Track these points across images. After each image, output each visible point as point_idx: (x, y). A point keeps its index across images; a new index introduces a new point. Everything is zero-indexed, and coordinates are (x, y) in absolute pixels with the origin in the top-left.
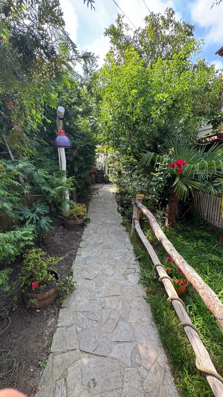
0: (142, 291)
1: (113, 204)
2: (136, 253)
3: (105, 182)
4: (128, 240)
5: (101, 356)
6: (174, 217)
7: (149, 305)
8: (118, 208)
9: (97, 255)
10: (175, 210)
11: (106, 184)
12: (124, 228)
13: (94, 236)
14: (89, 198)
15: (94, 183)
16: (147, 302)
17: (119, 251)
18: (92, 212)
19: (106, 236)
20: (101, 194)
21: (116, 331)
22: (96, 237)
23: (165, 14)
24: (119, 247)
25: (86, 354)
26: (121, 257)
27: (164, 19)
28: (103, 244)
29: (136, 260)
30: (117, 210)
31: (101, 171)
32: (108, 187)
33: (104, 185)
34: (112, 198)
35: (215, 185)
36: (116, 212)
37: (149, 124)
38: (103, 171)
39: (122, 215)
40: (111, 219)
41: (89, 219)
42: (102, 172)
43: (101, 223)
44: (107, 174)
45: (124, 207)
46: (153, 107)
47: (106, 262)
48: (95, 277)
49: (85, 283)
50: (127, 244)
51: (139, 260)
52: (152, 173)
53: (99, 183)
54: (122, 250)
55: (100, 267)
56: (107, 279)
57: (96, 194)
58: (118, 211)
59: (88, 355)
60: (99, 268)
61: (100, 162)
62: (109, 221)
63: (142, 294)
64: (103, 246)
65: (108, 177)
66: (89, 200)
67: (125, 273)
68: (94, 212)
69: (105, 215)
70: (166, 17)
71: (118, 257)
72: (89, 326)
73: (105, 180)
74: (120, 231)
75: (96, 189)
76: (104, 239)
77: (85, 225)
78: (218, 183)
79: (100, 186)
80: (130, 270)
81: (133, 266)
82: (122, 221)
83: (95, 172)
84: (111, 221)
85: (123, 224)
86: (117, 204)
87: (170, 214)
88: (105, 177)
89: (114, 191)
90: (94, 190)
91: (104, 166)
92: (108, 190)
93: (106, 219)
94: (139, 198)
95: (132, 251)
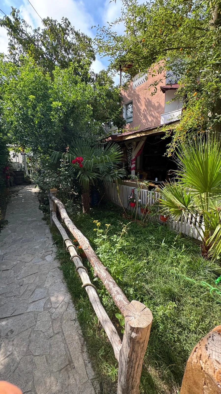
0: (57, 264)
1: (35, 203)
2: (54, 238)
3: (27, 182)
4: (48, 231)
5: (18, 315)
6: (88, 205)
7: (62, 271)
8: (40, 206)
9: (16, 249)
10: (88, 199)
11: (28, 184)
12: (45, 222)
13: (13, 235)
14: (7, 201)
15: (14, 185)
16: (61, 270)
17: (38, 241)
18: (11, 213)
19: (26, 232)
20: (21, 195)
21: (32, 296)
22: (14, 235)
23: (62, 22)
24: (39, 238)
25: (4, 319)
26: (41, 245)
27: (61, 27)
28: (23, 240)
29: (53, 244)
30: (38, 207)
31: (21, 171)
32: (30, 188)
33: (25, 186)
34: (33, 198)
35: (111, 174)
36: (38, 209)
37: (52, 127)
38: (22, 171)
39: (43, 212)
40: (32, 217)
41: (7, 221)
42: (22, 173)
43: (21, 222)
44: (28, 174)
45: (46, 204)
46: (52, 112)
47: (25, 253)
48: (14, 267)
49: (3, 274)
50: (47, 234)
51: (57, 243)
52: (58, 169)
53: (20, 184)
54: (42, 240)
55: (19, 258)
56: (26, 265)
57: (15, 196)
58: (40, 208)
59: (6, 319)
60: (17, 259)
61: (18, 163)
62: (30, 219)
63: (57, 266)
64: (23, 241)
65: (29, 177)
66: (7, 203)
67: (44, 256)
68: (13, 213)
69: (25, 215)
70: (63, 25)
71: (37, 246)
72: (7, 302)
73: (27, 181)
74: (40, 225)
75: (16, 191)
76: (23, 235)
77: (2, 227)
78: (113, 173)
79: (20, 188)
80: (48, 252)
81: (51, 249)
82: (43, 217)
83: (11, 173)
84: (32, 218)
85: (44, 219)
86: (38, 202)
87: (85, 203)
88: (26, 178)
89: (36, 191)
90: (13, 192)
91: (23, 166)
92: (30, 191)
93: (27, 217)
94: (53, 192)
95: (50, 238)
